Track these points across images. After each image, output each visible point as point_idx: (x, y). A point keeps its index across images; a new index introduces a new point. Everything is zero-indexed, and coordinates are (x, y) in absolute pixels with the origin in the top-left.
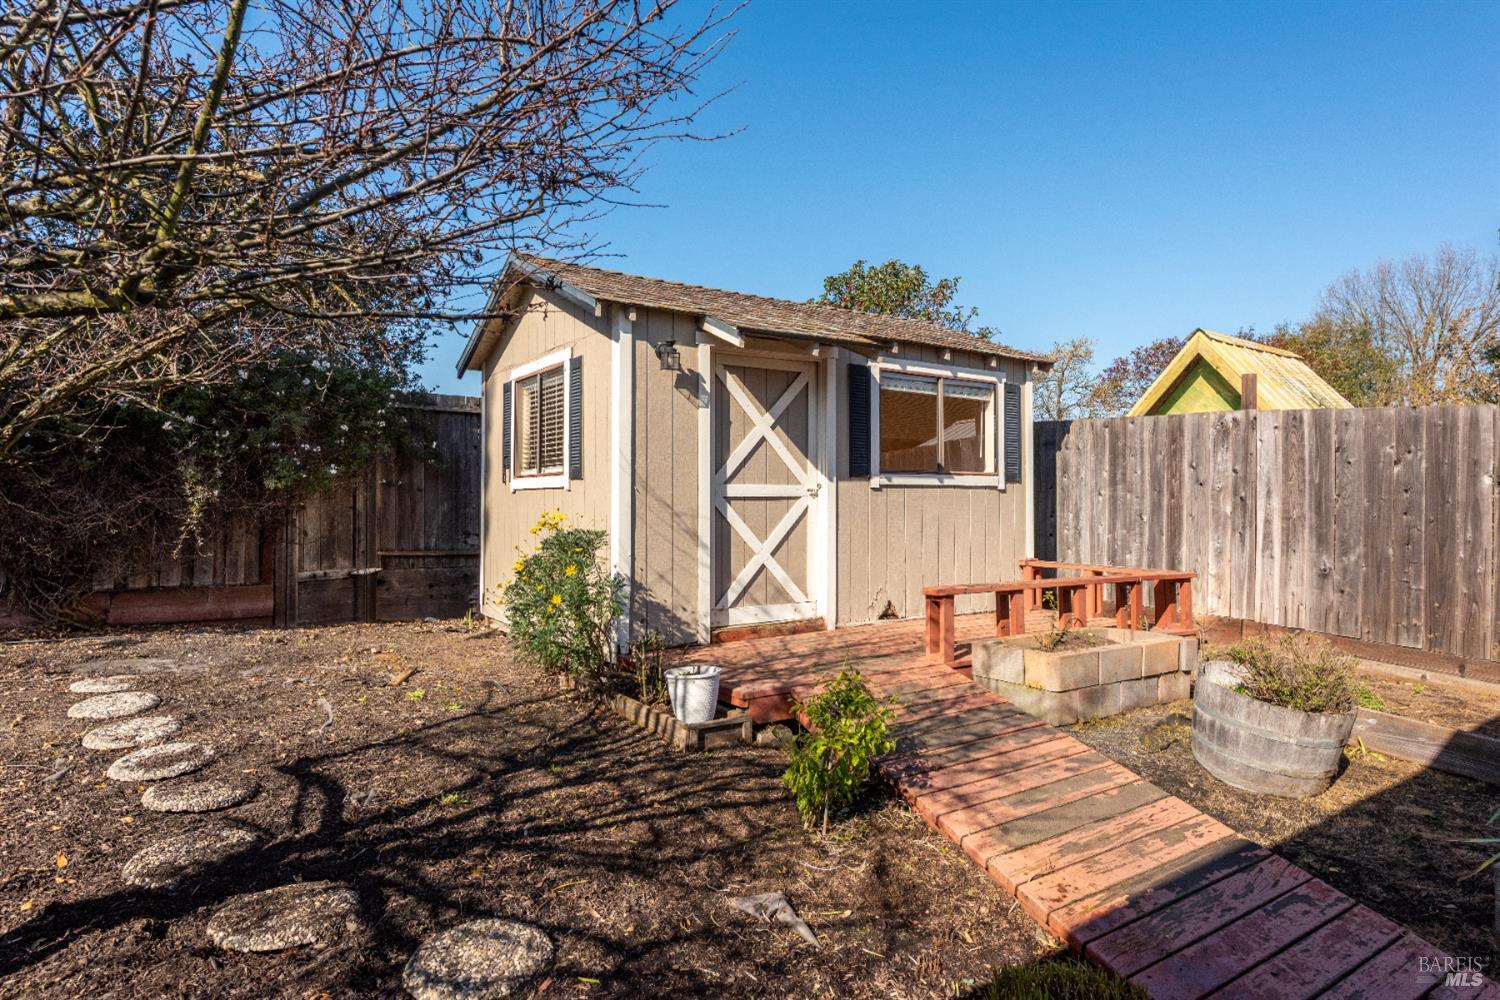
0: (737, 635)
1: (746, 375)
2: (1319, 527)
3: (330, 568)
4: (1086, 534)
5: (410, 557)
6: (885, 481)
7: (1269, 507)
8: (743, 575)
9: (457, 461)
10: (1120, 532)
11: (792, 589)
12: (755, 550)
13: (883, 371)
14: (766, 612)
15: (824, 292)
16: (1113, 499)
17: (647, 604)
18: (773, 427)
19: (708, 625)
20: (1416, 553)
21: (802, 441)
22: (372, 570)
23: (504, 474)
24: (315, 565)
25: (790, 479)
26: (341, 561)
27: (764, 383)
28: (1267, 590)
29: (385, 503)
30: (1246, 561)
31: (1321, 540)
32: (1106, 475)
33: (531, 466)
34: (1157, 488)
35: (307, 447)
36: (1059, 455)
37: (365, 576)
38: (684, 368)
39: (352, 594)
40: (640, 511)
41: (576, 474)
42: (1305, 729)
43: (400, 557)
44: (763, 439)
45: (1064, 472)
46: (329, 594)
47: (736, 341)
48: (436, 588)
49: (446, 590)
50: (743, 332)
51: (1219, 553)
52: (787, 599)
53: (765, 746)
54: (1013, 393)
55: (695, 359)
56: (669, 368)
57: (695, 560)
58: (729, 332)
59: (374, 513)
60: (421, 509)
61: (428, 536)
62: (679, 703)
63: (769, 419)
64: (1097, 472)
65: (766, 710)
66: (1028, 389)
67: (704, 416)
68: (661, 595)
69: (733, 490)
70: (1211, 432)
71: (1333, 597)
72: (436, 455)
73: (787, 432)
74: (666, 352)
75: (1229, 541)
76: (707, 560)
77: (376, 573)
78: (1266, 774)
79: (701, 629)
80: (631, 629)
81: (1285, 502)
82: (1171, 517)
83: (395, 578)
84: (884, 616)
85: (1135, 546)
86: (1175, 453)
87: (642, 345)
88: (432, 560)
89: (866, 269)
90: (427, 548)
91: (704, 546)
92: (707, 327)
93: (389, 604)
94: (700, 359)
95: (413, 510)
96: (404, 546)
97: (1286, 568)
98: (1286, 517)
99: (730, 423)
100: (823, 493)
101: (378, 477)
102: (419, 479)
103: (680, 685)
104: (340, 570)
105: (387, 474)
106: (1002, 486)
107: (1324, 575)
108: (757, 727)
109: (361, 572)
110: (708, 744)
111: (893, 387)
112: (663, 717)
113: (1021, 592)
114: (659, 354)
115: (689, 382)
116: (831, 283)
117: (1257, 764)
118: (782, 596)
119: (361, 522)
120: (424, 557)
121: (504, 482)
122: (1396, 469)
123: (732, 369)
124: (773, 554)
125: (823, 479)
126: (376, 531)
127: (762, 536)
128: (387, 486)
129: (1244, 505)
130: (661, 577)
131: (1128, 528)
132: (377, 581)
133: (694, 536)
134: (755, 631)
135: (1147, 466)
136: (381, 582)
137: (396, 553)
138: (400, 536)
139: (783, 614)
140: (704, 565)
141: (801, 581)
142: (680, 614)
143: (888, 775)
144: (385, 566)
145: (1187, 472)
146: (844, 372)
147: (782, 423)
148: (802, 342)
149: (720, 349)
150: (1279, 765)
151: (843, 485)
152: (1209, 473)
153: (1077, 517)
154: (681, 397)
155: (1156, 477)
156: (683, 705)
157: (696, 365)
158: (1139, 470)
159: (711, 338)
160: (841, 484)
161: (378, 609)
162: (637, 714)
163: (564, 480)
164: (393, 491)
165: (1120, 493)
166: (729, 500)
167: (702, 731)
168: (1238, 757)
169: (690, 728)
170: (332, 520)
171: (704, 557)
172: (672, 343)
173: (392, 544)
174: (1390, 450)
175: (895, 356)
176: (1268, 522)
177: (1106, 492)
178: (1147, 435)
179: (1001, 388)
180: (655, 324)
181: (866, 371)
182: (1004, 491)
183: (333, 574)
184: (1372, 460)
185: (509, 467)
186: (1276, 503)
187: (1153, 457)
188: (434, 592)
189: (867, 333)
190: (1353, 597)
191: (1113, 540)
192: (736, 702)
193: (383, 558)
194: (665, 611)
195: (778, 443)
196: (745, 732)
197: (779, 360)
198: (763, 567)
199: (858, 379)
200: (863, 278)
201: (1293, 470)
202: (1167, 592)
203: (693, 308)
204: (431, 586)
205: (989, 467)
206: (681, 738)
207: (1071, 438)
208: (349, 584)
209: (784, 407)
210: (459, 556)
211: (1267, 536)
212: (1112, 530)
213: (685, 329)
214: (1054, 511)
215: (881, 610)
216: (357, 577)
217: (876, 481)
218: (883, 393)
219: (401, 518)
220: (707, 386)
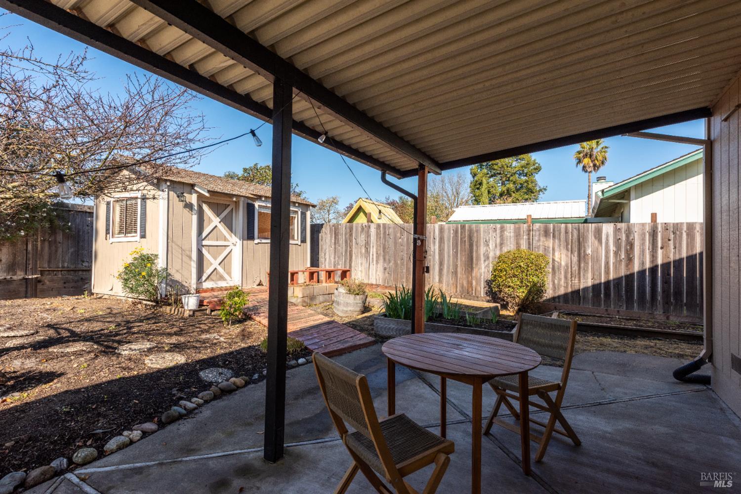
0: (206, 291)
1: (211, 205)
2: (384, 255)
3: (13, 275)
4: (327, 260)
5: (54, 271)
6: (260, 241)
7: (373, 251)
8: (208, 272)
9: (79, 232)
10: (337, 259)
11: (226, 276)
12: (212, 262)
13: (259, 205)
14: (216, 284)
15: (243, 173)
16: (335, 248)
17: (172, 280)
18: (220, 222)
19: (195, 288)
20: (404, 262)
21: (230, 228)
22: (36, 276)
23: (106, 237)
24: (5, 274)
25: (225, 239)
26: (19, 273)
27: (217, 208)
28: (372, 274)
29: (42, 248)
30: (368, 266)
31: (384, 259)
32: (333, 241)
33: (120, 233)
34: (346, 245)
35: (9, 223)
36: (320, 235)
37: (32, 278)
38: (187, 201)
39: (24, 286)
40: (170, 248)
41: (143, 236)
42: (355, 299)
43: (49, 271)
44: (216, 226)
45: (322, 240)
46: (12, 287)
47: (207, 195)
48: (67, 284)
49: (72, 284)
50: (209, 191)
51: (361, 264)
52: (225, 280)
53: (214, 316)
54: (304, 215)
55: (191, 198)
56: (182, 201)
57: (190, 265)
58: (205, 191)
59: (37, 252)
60: (60, 250)
61: (63, 262)
62: (186, 304)
63: (218, 220)
64: (331, 239)
65: (215, 306)
66: (308, 214)
67: (195, 218)
68: (177, 277)
69: (204, 243)
70: (360, 229)
71: (387, 275)
72: (69, 228)
73: (225, 224)
74: (180, 196)
75: (364, 261)
76: (195, 266)
77: (37, 277)
78: (347, 311)
79: (192, 289)
80: (166, 289)
81: (377, 249)
82: (350, 254)
83: (46, 279)
84: (259, 285)
85: (340, 263)
86: (351, 235)
87: (171, 193)
88: (65, 272)
89: (259, 167)
90: (63, 267)
91: (194, 261)
92: (196, 188)
93: (42, 291)
94: (193, 199)
95: (56, 251)
96: (51, 266)
97: (377, 268)
98: (377, 254)
99: (204, 220)
100: (238, 244)
101: (39, 237)
102: (60, 237)
103: (187, 298)
104: (20, 275)
105: (43, 235)
106: (299, 244)
107: (385, 269)
108: (212, 311)
109: (30, 277)
110: (195, 315)
111: (263, 211)
112: (180, 309)
113: (297, 273)
114: (178, 197)
115: (189, 206)
116: (245, 170)
117: (345, 309)
118: (222, 278)
119: (30, 256)
120: (61, 271)
121: (106, 239)
122: (400, 240)
123: (205, 202)
124: (219, 264)
125: (238, 240)
126: (38, 260)
127: (215, 258)
128: (43, 241)
129: (367, 251)
130: (177, 271)
131: (339, 257)
132: (38, 281)
133: (190, 258)
134: (212, 290)
135: (344, 238)
136: (39, 281)
137: (48, 269)
138: (49, 262)
139: (222, 284)
140: (194, 267)
141: (229, 274)
142: (184, 283)
143: (249, 314)
144: (42, 275)
145: (354, 240)
146: (246, 205)
147: (222, 221)
148: (231, 196)
149: (200, 197)
150: (350, 308)
151: (245, 242)
152: (359, 241)
153: (325, 254)
154: (186, 211)
155: (346, 242)
156: (187, 305)
157: (191, 200)
158: (342, 239)
159: (197, 192)
160: (244, 242)
161: (38, 293)
162: (171, 311)
163: (138, 238)
164: (47, 244)
165: (337, 247)
166: (203, 246)
167: (194, 311)
168: (341, 308)
169: (190, 310)
170: (15, 254)
171: (194, 265)
172: (183, 193)
173: (46, 265)
174: (399, 235)
175: (264, 201)
176: (373, 255)
177: (333, 246)
178: (344, 228)
179: (299, 213)
180: (177, 186)
181: (253, 206)
182: (300, 246)
183: (15, 278)
184: (395, 238)
185: (109, 233)
186: (375, 250)
187: (345, 236)
188: (65, 285)
189: (254, 193)
190: (391, 275)
191: (335, 262)
192: (205, 304)
193: (41, 271)
194: (179, 283)
195: (222, 228)
196: (208, 312)
197: (223, 201)
198: (216, 269)
199: (250, 209)
200: (257, 169)
201: (378, 240)
202: (344, 274)
203: (191, 182)
204: (65, 283)
205: (296, 238)
206: (187, 314)
207: (323, 229)
208: (24, 282)
209: (224, 216)
210: (79, 270)
211: (373, 258)
212: (335, 258)
213: (188, 189)
214: (318, 252)
215: (258, 282)
216: (26, 279)
217: (257, 241)
218: (259, 212)
219: (50, 254)
220: (196, 208)
